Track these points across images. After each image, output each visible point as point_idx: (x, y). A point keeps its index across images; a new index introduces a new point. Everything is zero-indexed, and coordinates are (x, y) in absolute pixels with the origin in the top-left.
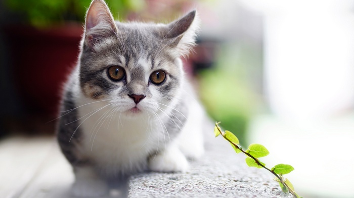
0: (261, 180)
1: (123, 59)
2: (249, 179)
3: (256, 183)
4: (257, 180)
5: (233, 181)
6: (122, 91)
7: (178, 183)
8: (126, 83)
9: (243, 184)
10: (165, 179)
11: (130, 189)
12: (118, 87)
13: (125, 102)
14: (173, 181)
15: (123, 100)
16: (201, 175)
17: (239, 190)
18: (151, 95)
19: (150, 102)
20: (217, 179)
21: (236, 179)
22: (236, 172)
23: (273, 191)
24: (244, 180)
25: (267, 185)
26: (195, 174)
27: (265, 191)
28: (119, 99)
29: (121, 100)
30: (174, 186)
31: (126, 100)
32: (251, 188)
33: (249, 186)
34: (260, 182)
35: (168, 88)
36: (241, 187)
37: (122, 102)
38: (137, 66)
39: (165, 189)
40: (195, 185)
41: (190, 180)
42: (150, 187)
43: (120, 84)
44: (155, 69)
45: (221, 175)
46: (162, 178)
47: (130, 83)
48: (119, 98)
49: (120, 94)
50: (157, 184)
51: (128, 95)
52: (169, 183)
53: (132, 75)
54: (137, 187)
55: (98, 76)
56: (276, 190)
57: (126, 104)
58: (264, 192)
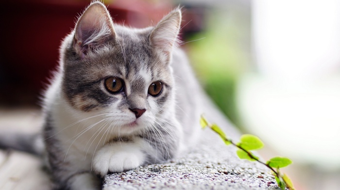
0: (255, 170)
1: (124, 70)
2: (241, 170)
3: (249, 175)
4: (250, 171)
5: (223, 173)
6: (122, 104)
7: (160, 176)
8: (125, 96)
9: (234, 178)
10: (146, 170)
11: (106, 183)
12: (117, 99)
13: (125, 116)
14: (155, 173)
15: (124, 114)
16: (186, 166)
17: (230, 186)
18: (151, 108)
19: (149, 116)
20: (205, 170)
21: (226, 171)
22: (227, 160)
23: (268, 186)
24: (235, 171)
25: (262, 177)
26: (180, 164)
27: (260, 186)
28: (119, 113)
29: (121, 114)
30: (155, 181)
31: (126, 114)
32: (244, 182)
33: (241, 180)
34: (253, 174)
35: (163, 100)
36: (232, 182)
37: (122, 116)
38: (138, 78)
39: (145, 184)
40: (179, 180)
41: (174, 172)
42: (128, 181)
43: (119, 97)
44: (154, 80)
45: (210, 165)
46: (142, 170)
47: (131, 95)
48: (119, 111)
49: (120, 107)
50: (136, 177)
51: (129, 109)
52: (150, 176)
53: (132, 87)
54: (113, 182)
55: (94, 87)
56: (272, 184)
57: (126, 119)
58: (259, 188)
